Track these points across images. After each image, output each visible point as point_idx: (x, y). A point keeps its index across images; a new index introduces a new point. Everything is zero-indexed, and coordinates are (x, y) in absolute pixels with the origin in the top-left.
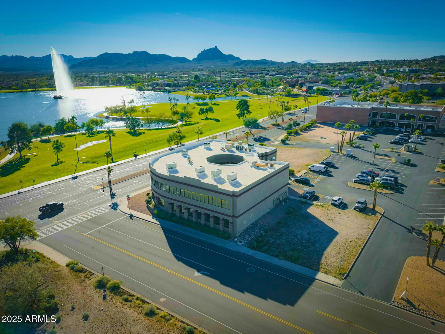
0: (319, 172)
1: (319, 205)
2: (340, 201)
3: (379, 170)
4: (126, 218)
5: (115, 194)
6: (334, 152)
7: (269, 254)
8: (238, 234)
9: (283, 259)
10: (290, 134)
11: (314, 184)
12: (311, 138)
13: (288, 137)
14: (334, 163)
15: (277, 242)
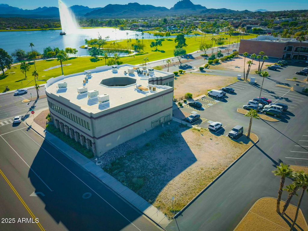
0: (216, 97)
1: (196, 129)
2: (217, 127)
3: (273, 97)
6: (241, 80)
7: (117, 179)
8: (100, 155)
9: (126, 186)
10: (210, 63)
11: (204, 108)
12: (228, 67)
13: (208, 66)
14: (234, 89)
15: (131, 166)
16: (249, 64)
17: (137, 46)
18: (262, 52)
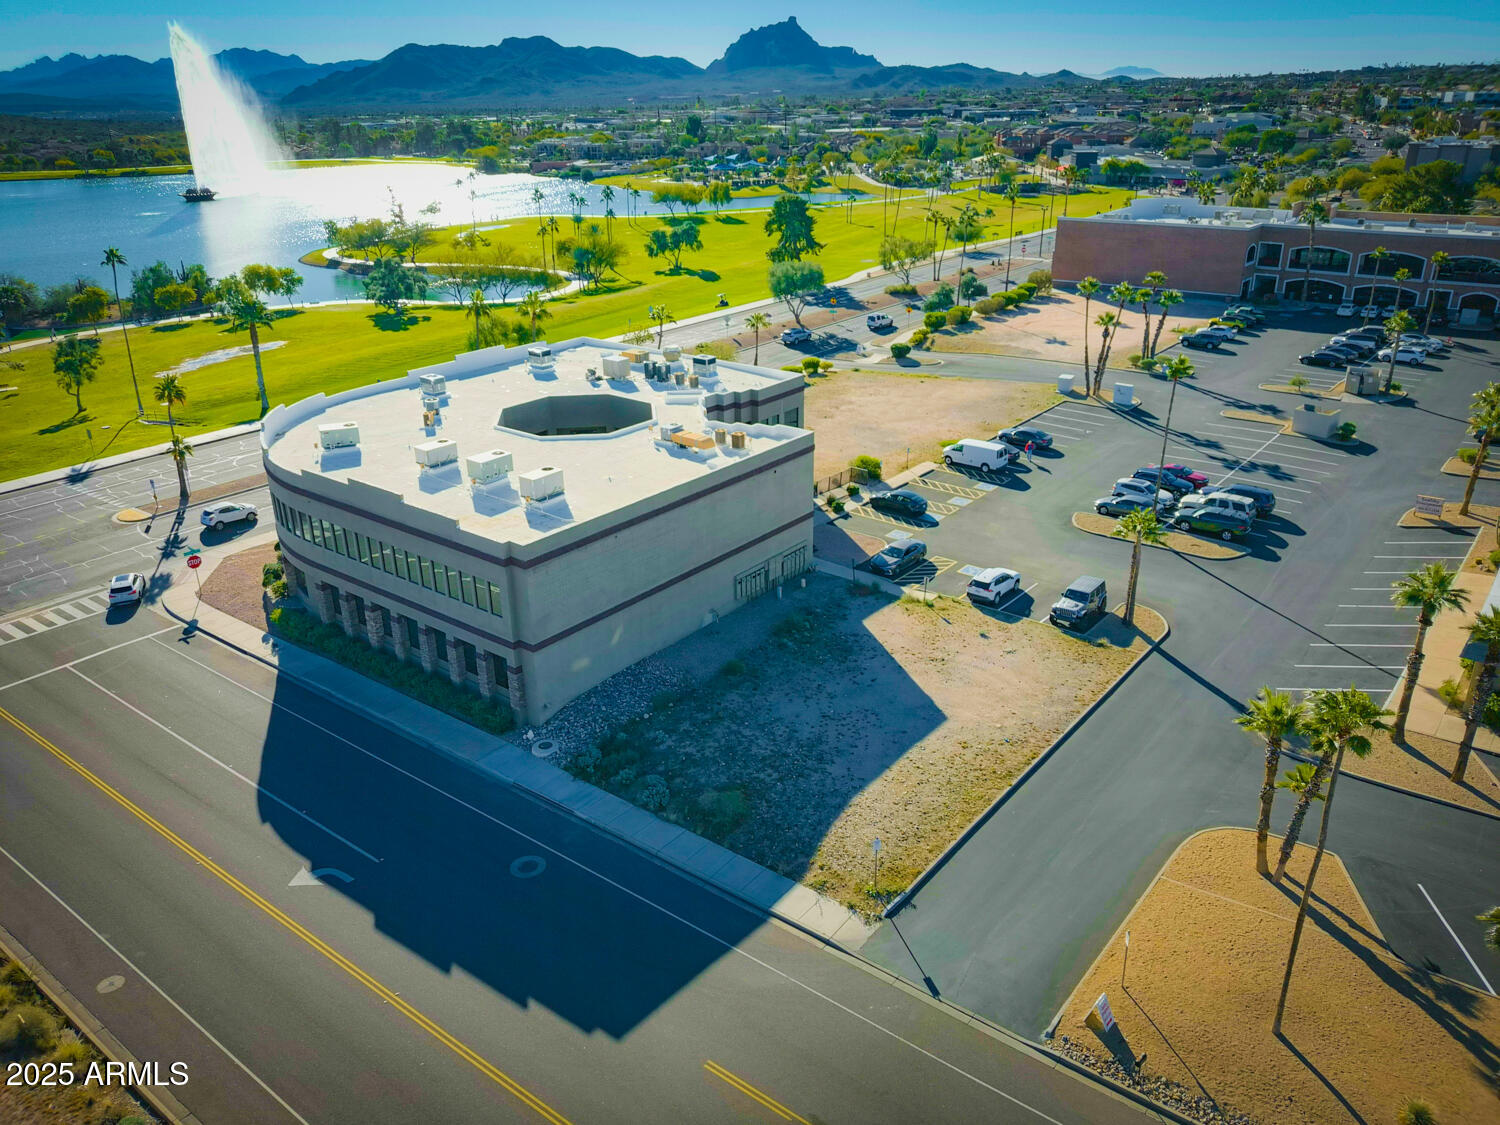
0: (979, 470)
1: (918, 601)
2: (1004, 588)
3: (1219, 464)
4: (165, 637)
5: (183, 541)
6: (1073, 394)
7: (633, 801)
8: (542, 718)
9: (676, 823)
10: (936, 326)
11: (938, 518)
12: (1012, 340)
13: (926, 339)
14: (1050, 434)
15: (682, 750)
16: (1103, 328)
17: (587, 252)
18: (1154, 273)
